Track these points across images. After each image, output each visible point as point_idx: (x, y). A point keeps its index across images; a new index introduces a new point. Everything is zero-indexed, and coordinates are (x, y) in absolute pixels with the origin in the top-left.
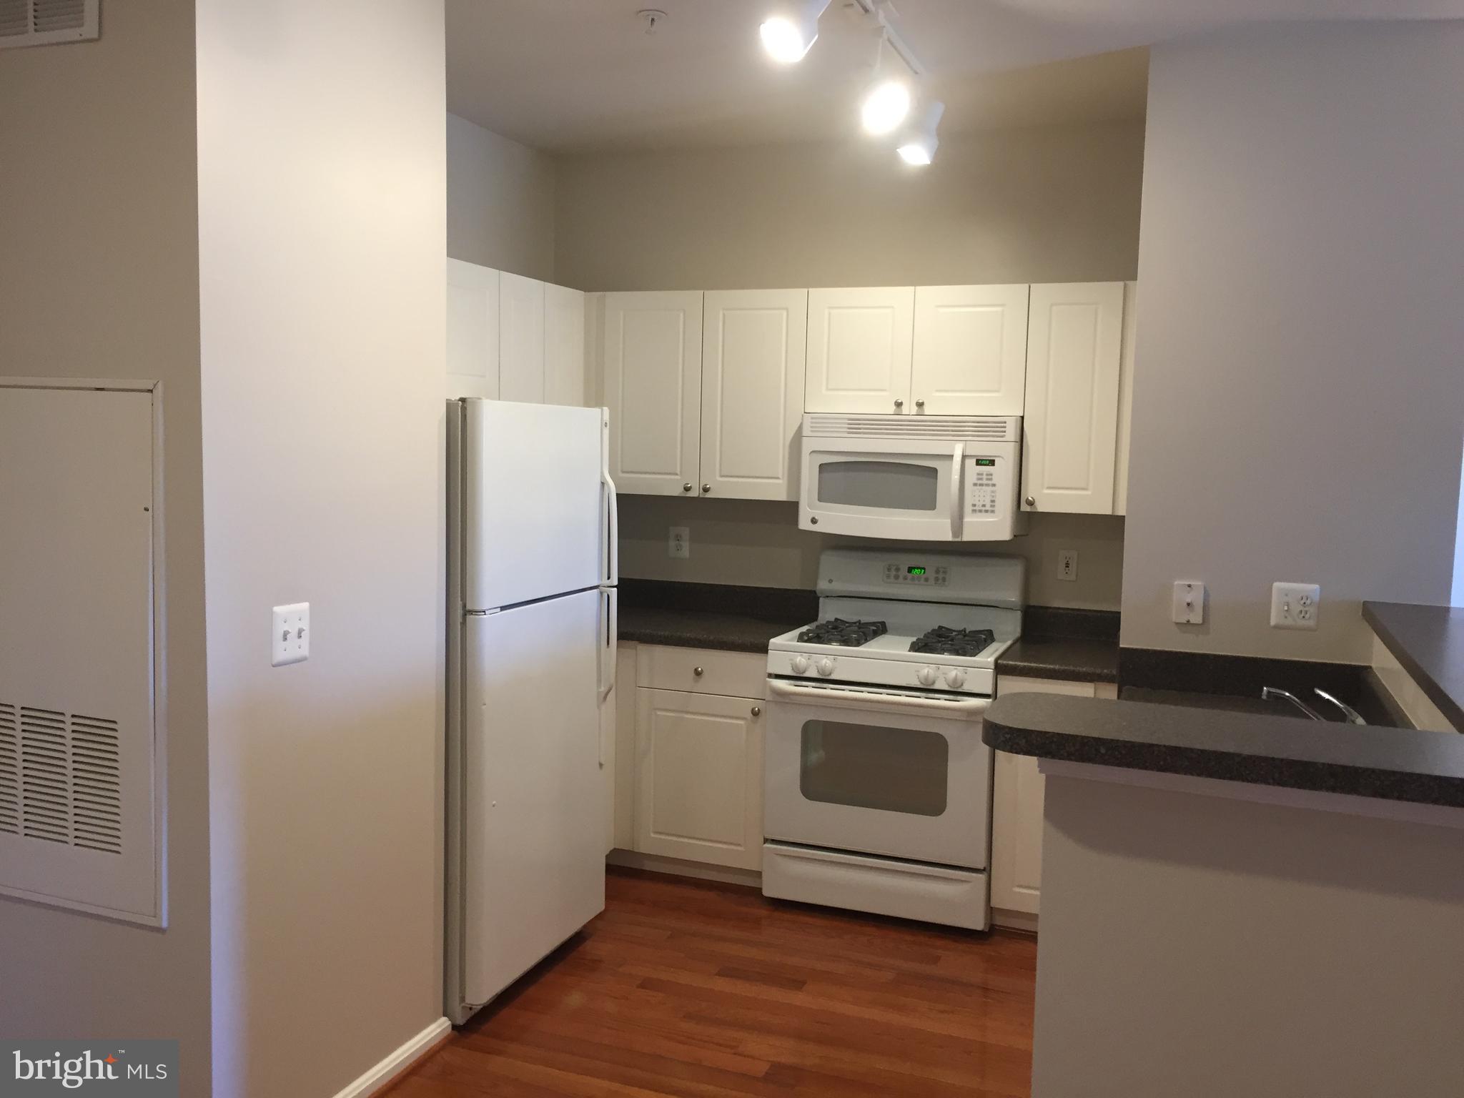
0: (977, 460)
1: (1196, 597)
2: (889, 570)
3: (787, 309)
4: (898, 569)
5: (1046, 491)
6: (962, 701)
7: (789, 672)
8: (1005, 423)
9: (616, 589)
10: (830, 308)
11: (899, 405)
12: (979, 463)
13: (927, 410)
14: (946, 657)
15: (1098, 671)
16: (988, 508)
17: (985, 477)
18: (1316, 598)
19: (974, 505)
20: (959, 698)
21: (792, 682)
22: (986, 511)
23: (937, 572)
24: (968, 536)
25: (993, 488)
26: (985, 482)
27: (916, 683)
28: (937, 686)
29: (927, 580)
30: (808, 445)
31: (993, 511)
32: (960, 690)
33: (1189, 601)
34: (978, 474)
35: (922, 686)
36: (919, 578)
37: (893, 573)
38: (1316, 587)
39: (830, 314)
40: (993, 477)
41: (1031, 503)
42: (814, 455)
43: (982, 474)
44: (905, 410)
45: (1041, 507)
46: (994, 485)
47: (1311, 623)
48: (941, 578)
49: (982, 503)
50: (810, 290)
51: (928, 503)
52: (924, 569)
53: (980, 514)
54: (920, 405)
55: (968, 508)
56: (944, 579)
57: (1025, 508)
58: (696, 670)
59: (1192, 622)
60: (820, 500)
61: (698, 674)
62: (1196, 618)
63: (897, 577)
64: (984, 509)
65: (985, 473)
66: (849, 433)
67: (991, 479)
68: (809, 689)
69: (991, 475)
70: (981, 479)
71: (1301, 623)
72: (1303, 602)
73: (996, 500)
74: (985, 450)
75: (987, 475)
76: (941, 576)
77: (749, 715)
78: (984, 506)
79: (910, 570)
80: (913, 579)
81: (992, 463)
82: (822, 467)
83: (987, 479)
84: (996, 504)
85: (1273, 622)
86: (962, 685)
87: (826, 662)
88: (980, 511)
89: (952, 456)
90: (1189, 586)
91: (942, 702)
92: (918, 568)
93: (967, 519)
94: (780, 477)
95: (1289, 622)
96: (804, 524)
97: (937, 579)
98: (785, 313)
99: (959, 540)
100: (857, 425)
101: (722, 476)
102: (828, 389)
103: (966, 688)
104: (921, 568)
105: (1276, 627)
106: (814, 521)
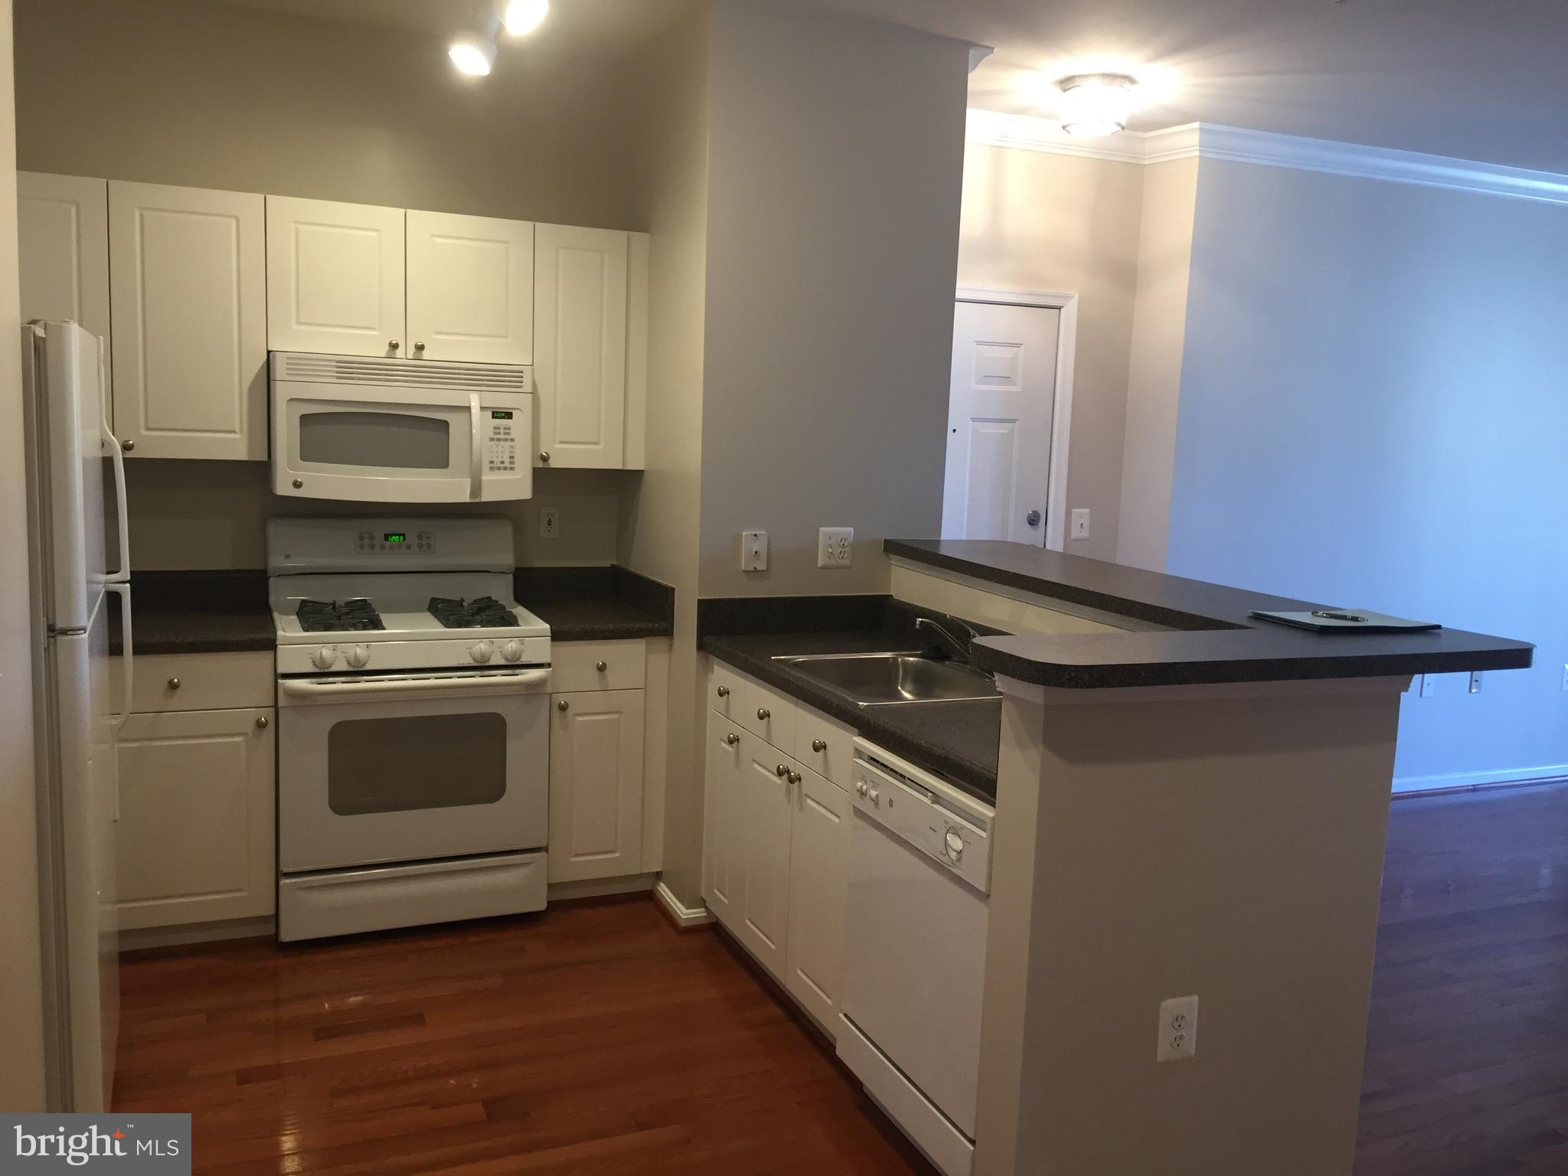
0: (493, 412)
1: (760, 546)
2: (361, 538)
3: (237, 219)
4: (372, 538)
5: (558, 446)
6: (522, 674)
7: (310, 669)
8: (522, 372)
9: (128, 585)
10: (295, 222)
11: (394, 347)
12: (496, 415)
13: (426, 354)
14: (478, 630)
15: (650, 625)
16: (507, 464)
17: (502, 431)
18: (851, 539)
19: (492, 462)
20: (518, 671)
21: (314, 680)
22: (505, 468)
23: (420, 537)
24: (487, 496)
25: (512, 444)
26: (502, 436)
27: (467, 661)
28: (492, 662)
29: (409, 547)
30: (282, 393)
31: (512, 469)
32: (518, 663)
33: (755, 549)
34: (495, 428)
35: (476, 664)
36: (399, 546)
37: (367, 542)
38: (852, 530)
39: (297, 229)
40: (512, 431)
41: (545, 459)
42: (295, 404)
43: (499, 428)
44: (400, 353)
45: (555, 463)
46: (512, 440)
47: (847, 562)
48: (425, 545)
49: (500, 459)
50: (268, 196)
51: (439, 459)
52: (404, 535)
53: (499, 471)
54: (420, 348)
55: (486, 466)
56: (429, 546)
57: (541, 465)
58: (171, 682)
59: (758, 569)
60: (303, 458)
61: (173, 687)
62: (761, 565)
63: (372, 547)
64: (502, 465)
65: (502, 427)
66: (338, 378)
67: (508, 434)
68: (339, 685)
69: (509, 429)
70: (499, 433)
71: (841, 562)
72: (842, 544)
73: (516, 456)
74: (503, 401)
75: (505, 428)
76: (424, 542)
77: (250, 728)
78: (502, 462)
79: (387, 537)
80: (392, 547)
81: (509, 415)
82: (304, 419)
83: (505, 433)
84: (516, 460)
85: (819, 565)
86: (520, 657)
87: (360, 651)
88: (499, 468)
89: (469, 409)
90: (755, 535)
91: (499, 678)
92: (395, 535)
93: (484, 478)
94: (237, 429)
95: (832, 562)
96: (283, 487)
97: (420, 546)
98: (234, 222)
99: (477, 500)
100: (348, 369)
101: (148, 429)
102: (298, 323)
103: (524, 660)
104: (399, 535)
105: (821, 568)
106: (297, 485)
